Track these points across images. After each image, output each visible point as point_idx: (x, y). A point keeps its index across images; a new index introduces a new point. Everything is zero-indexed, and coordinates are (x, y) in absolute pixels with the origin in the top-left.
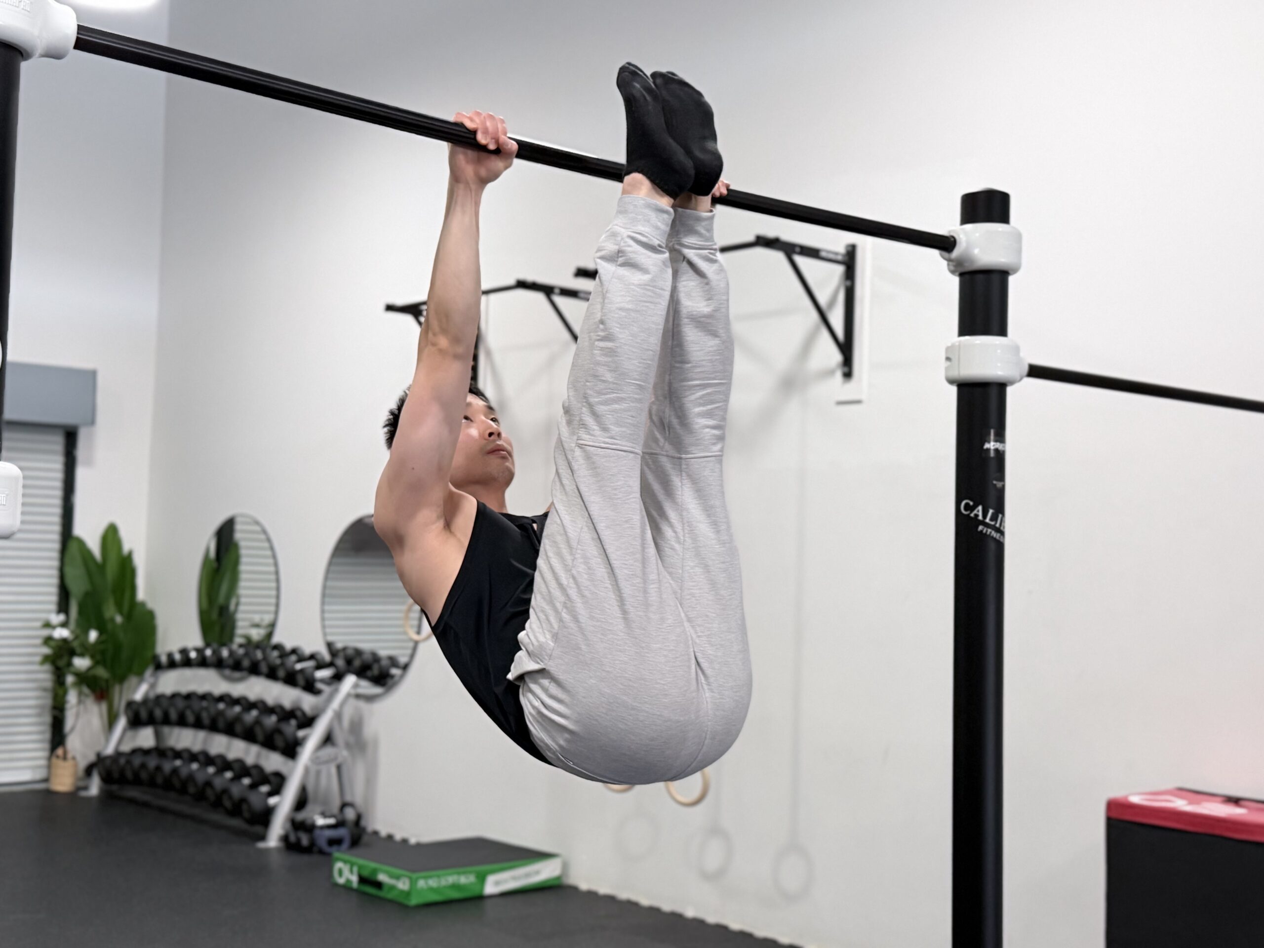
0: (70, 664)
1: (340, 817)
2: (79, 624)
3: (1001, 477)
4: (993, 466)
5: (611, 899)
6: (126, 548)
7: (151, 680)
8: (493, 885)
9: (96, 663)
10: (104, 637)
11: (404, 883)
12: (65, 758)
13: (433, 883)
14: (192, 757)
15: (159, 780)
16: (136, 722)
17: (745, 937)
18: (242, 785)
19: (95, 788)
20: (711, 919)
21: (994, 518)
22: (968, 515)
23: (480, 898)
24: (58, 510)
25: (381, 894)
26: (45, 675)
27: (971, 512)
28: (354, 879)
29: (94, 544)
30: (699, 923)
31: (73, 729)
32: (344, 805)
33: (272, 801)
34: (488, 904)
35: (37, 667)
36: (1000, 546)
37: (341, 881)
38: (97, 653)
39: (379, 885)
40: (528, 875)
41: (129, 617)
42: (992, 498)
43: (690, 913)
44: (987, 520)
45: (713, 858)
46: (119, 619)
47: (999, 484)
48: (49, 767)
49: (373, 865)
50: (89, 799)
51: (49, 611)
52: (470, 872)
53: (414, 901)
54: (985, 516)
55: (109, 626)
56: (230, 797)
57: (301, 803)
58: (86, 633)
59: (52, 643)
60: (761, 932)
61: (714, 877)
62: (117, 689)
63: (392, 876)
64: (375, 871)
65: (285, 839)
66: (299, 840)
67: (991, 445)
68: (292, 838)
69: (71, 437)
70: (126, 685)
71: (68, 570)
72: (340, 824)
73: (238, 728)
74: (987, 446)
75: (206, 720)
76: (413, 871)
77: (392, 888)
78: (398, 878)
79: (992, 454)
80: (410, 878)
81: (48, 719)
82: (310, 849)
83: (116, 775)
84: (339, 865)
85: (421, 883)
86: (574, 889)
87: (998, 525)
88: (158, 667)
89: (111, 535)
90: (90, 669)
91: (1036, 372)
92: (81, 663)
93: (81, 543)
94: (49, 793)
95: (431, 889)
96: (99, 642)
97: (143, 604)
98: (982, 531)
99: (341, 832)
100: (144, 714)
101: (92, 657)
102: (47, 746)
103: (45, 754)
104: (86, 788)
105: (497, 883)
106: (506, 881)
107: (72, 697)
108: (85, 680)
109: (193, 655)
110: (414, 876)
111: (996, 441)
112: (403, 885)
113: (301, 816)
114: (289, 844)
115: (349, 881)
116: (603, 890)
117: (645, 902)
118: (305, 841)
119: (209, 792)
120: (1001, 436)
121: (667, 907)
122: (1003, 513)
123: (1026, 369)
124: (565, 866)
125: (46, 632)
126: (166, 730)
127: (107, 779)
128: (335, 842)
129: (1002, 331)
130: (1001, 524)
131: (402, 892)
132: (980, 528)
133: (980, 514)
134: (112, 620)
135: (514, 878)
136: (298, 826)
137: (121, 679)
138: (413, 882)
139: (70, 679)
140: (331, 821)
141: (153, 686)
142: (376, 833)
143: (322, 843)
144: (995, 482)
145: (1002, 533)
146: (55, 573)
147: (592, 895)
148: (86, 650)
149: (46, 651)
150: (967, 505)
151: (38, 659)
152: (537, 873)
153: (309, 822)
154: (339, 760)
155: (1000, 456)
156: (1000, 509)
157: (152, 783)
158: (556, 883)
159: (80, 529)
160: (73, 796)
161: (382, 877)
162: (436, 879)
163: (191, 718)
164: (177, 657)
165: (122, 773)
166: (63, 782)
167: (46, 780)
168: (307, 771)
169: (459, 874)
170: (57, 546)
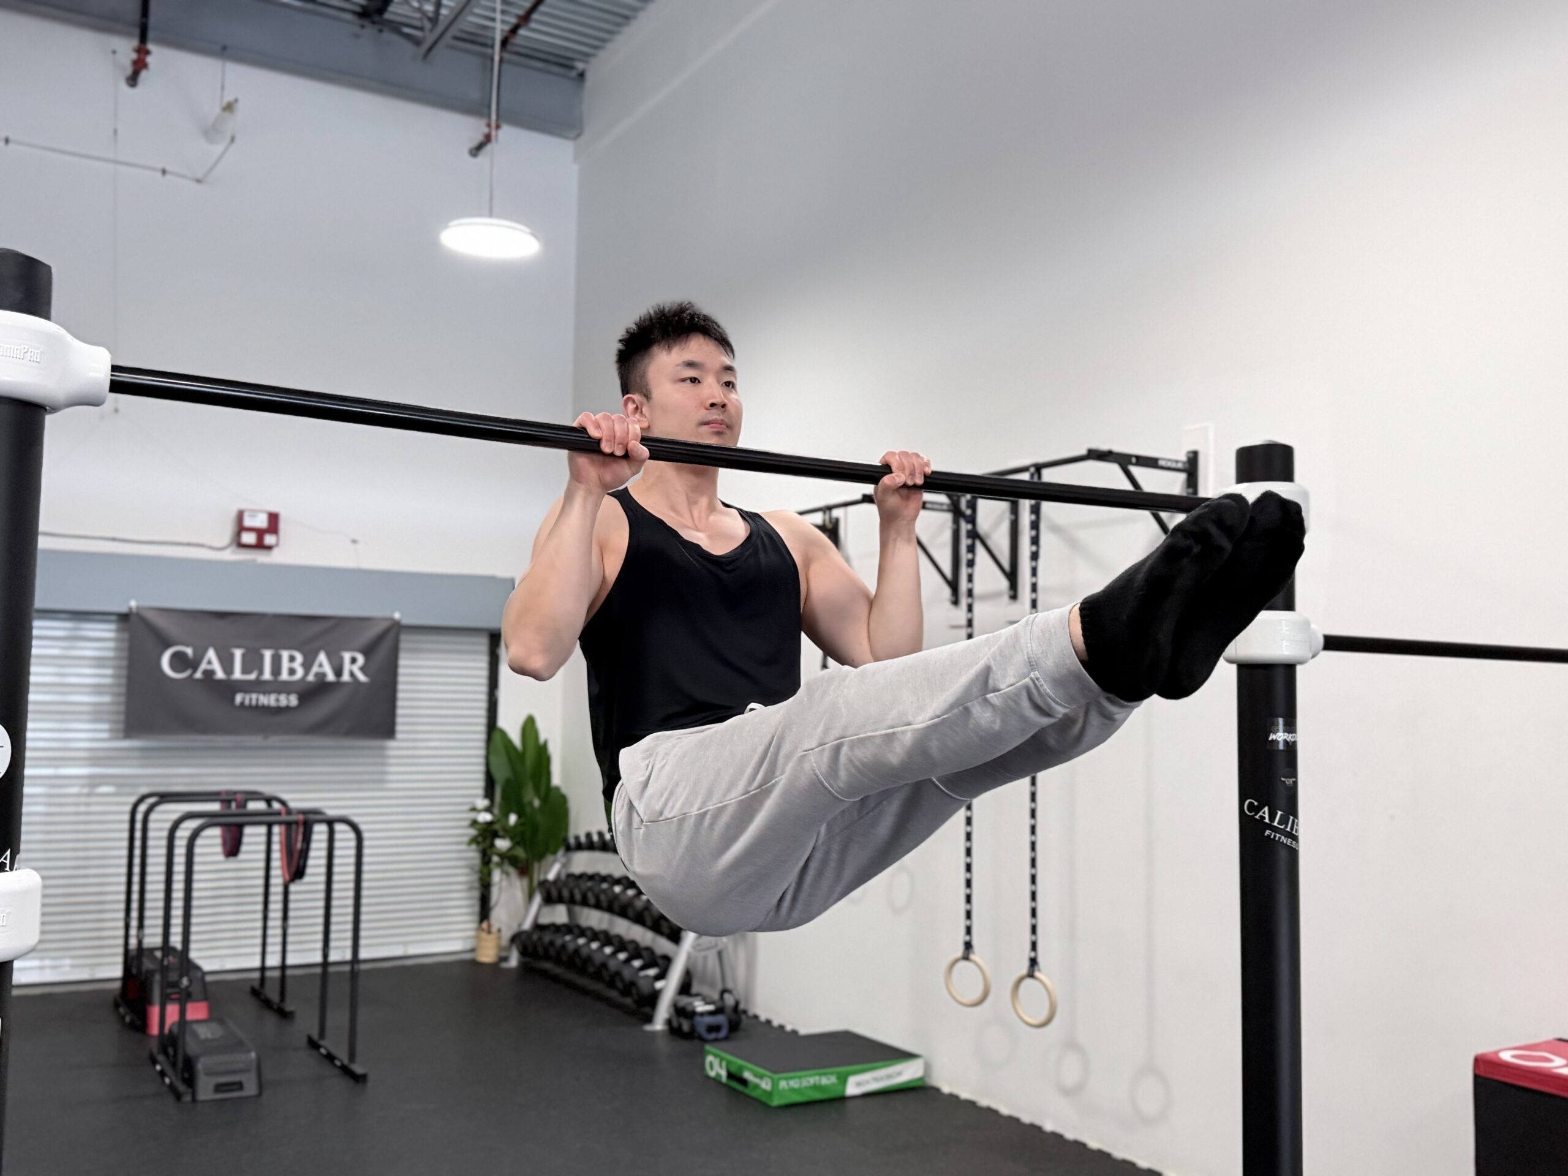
0: (492, 845)
1: (719, 1004)
2: (502, 807)
3: (1293, 771)
4: (1281, 761)
5: (972, 1104)
6: (542, 738)
7: (563, 860)
8: (856, 1085)
9: (516, 844)
10: (523, 820)
11: (767, 1084)
12: (489, 932)
13: (794, 1084)
14: (594, 935)
15: (564, 958)
16: (549, 900)
17: (1103, 1156)
18: (632, 967)
19: (514, 961)
20: (1070, 1135)
21: (1284, 821)
22: (1253, 816)
23: (843, 1099)
24: (484, 705)
25: (747, 1091)
26: (473, 855)
27: (1256, 815)
28: (723, 1073)
29: (515, 737)
30: (1057, 1137)
31: (496, 904)
32: (724, 991)
33: (659, 985)
34: (850, 1104)
35: (464, 847)
36: (1293, 854)
37: (712, 1074)
38: (517, 836)
39: (744, 1082)
40: (889, 1077)
41: (545, 800)
42: (1282, 798)
43: (1049, 1127)
44: (1275, 824)
45: (1071, 1072)
46: (537, 803)
47: (1289, 781)
48: (477, 937)
49: (740, 1062)
50: (509, 970)
51: (475, 796)
52: (832, 1074)
53: (776, 1102)
54: (1272, 818)
55: (528, 810)
56: (622, 980)
57: (685, 988)
58: (506, 816)
59: (478, 827)
60: (1119, 1154)
61: (1070, 1092)
62: (536, 865)
63: (756, 1075)
64: (741, 1068)
65: (669, 1022)
66: (680, 1026)
67: (1280, 736)
68: (675, 1024)
69: (495, 638)
70: (544, 862)
71: (493, 759)
72: (719, 1011)
73: (631, 912)
74: (1272, 737)
75: (605, 904)
76: (775, 1072)
77: (757, 1086)
78: (761, 1077)
79: (1281, 747)
80: (772, 1079)
81: (476, 894)
82: (691, 1035)
83: (530, 949)
84: (710, 1058)
85: (783, 1084)
86: (937, 1090)
87: (1288, 829)
88: (568, 849)
89: (529, 726)
90: (510, 849)
91: (1333, 643)
92: (502, 844)
93: (503, 733)
94: (474, 963)
95: (793, 1090)
96: (516, 825)
97: (557, 789)
98: (1269, 836)
99: (720, 1019)
100: (554, 893)
101: (512, 839)
102: (476, 918)
103: (474, 925)
104: (505, 959)
105: (859, 1084)
106: (868, 1082)
107: (497, 876)
108: (508, 858)
109: (595, 838)
110: (776, 1076)
111: (1284, 732)
112: (765, 1085)
113: (684, 1001)
114: (673, 1030)
115: (718, 1075)
116: (964, 1095)
117: (1005, 1111)
118: (686, 1027)
119: (605, 973)
120: (1291, 727)
121: (1026, 1119)
122: (1296, 816)
123: (1321, 642)
124: (928, 1067)
125: (472, 815)
126: (578, 909)
127: (524, 953)
128: (714, 1029)
129: (1289, 605)
130: (1292, 829)
131: (765, 1091)
132: (1267, 832)
133: (1267, 816)
134: (531, 803)
135: (876, 1080)
136: (681, 1012)
137: (540, 857)
138: (775, 1084)
139: (495, 859)
140: (711, 1008)
141: (564, 866)
142: (756, 1017)
143: (701, 1030)
144: (1283, 779)
145: (1295, 838)
146: (482, 760)
147: (953, 1098)
148: (508, 833)
149: (473, 832)
150: (1251, 805)
151: (466, 839)
152: (899, 1074)
153: (689, 1008)
154: (720, 947)
155: (1291, 749)
156: (1292, 809)
157: (558, 961)
158: (919, 1083)
159: (502, 722)
160: (495, 968)
161: (747, 1075)
162: (797, 1080)
163: (592, 900)
164: (583, 839)
165: (535, 948)
166: (487, 955)
167: (473, 950)
168: (689, 956)
169: (820, 1075)
170: (483, 736)
